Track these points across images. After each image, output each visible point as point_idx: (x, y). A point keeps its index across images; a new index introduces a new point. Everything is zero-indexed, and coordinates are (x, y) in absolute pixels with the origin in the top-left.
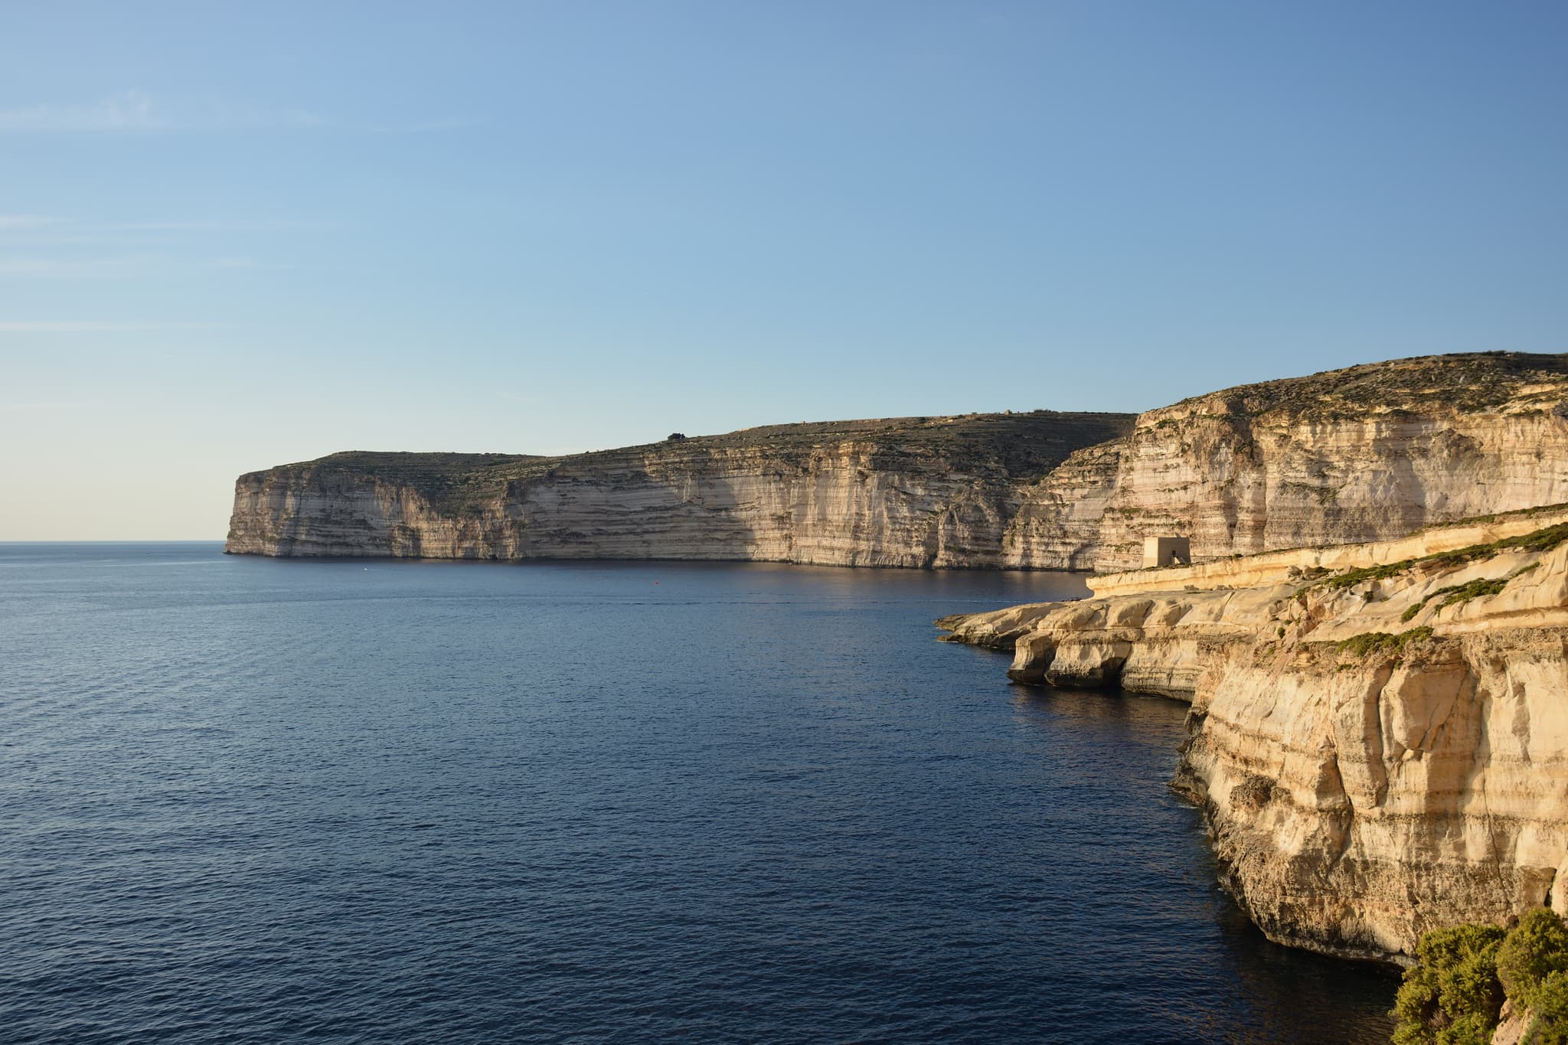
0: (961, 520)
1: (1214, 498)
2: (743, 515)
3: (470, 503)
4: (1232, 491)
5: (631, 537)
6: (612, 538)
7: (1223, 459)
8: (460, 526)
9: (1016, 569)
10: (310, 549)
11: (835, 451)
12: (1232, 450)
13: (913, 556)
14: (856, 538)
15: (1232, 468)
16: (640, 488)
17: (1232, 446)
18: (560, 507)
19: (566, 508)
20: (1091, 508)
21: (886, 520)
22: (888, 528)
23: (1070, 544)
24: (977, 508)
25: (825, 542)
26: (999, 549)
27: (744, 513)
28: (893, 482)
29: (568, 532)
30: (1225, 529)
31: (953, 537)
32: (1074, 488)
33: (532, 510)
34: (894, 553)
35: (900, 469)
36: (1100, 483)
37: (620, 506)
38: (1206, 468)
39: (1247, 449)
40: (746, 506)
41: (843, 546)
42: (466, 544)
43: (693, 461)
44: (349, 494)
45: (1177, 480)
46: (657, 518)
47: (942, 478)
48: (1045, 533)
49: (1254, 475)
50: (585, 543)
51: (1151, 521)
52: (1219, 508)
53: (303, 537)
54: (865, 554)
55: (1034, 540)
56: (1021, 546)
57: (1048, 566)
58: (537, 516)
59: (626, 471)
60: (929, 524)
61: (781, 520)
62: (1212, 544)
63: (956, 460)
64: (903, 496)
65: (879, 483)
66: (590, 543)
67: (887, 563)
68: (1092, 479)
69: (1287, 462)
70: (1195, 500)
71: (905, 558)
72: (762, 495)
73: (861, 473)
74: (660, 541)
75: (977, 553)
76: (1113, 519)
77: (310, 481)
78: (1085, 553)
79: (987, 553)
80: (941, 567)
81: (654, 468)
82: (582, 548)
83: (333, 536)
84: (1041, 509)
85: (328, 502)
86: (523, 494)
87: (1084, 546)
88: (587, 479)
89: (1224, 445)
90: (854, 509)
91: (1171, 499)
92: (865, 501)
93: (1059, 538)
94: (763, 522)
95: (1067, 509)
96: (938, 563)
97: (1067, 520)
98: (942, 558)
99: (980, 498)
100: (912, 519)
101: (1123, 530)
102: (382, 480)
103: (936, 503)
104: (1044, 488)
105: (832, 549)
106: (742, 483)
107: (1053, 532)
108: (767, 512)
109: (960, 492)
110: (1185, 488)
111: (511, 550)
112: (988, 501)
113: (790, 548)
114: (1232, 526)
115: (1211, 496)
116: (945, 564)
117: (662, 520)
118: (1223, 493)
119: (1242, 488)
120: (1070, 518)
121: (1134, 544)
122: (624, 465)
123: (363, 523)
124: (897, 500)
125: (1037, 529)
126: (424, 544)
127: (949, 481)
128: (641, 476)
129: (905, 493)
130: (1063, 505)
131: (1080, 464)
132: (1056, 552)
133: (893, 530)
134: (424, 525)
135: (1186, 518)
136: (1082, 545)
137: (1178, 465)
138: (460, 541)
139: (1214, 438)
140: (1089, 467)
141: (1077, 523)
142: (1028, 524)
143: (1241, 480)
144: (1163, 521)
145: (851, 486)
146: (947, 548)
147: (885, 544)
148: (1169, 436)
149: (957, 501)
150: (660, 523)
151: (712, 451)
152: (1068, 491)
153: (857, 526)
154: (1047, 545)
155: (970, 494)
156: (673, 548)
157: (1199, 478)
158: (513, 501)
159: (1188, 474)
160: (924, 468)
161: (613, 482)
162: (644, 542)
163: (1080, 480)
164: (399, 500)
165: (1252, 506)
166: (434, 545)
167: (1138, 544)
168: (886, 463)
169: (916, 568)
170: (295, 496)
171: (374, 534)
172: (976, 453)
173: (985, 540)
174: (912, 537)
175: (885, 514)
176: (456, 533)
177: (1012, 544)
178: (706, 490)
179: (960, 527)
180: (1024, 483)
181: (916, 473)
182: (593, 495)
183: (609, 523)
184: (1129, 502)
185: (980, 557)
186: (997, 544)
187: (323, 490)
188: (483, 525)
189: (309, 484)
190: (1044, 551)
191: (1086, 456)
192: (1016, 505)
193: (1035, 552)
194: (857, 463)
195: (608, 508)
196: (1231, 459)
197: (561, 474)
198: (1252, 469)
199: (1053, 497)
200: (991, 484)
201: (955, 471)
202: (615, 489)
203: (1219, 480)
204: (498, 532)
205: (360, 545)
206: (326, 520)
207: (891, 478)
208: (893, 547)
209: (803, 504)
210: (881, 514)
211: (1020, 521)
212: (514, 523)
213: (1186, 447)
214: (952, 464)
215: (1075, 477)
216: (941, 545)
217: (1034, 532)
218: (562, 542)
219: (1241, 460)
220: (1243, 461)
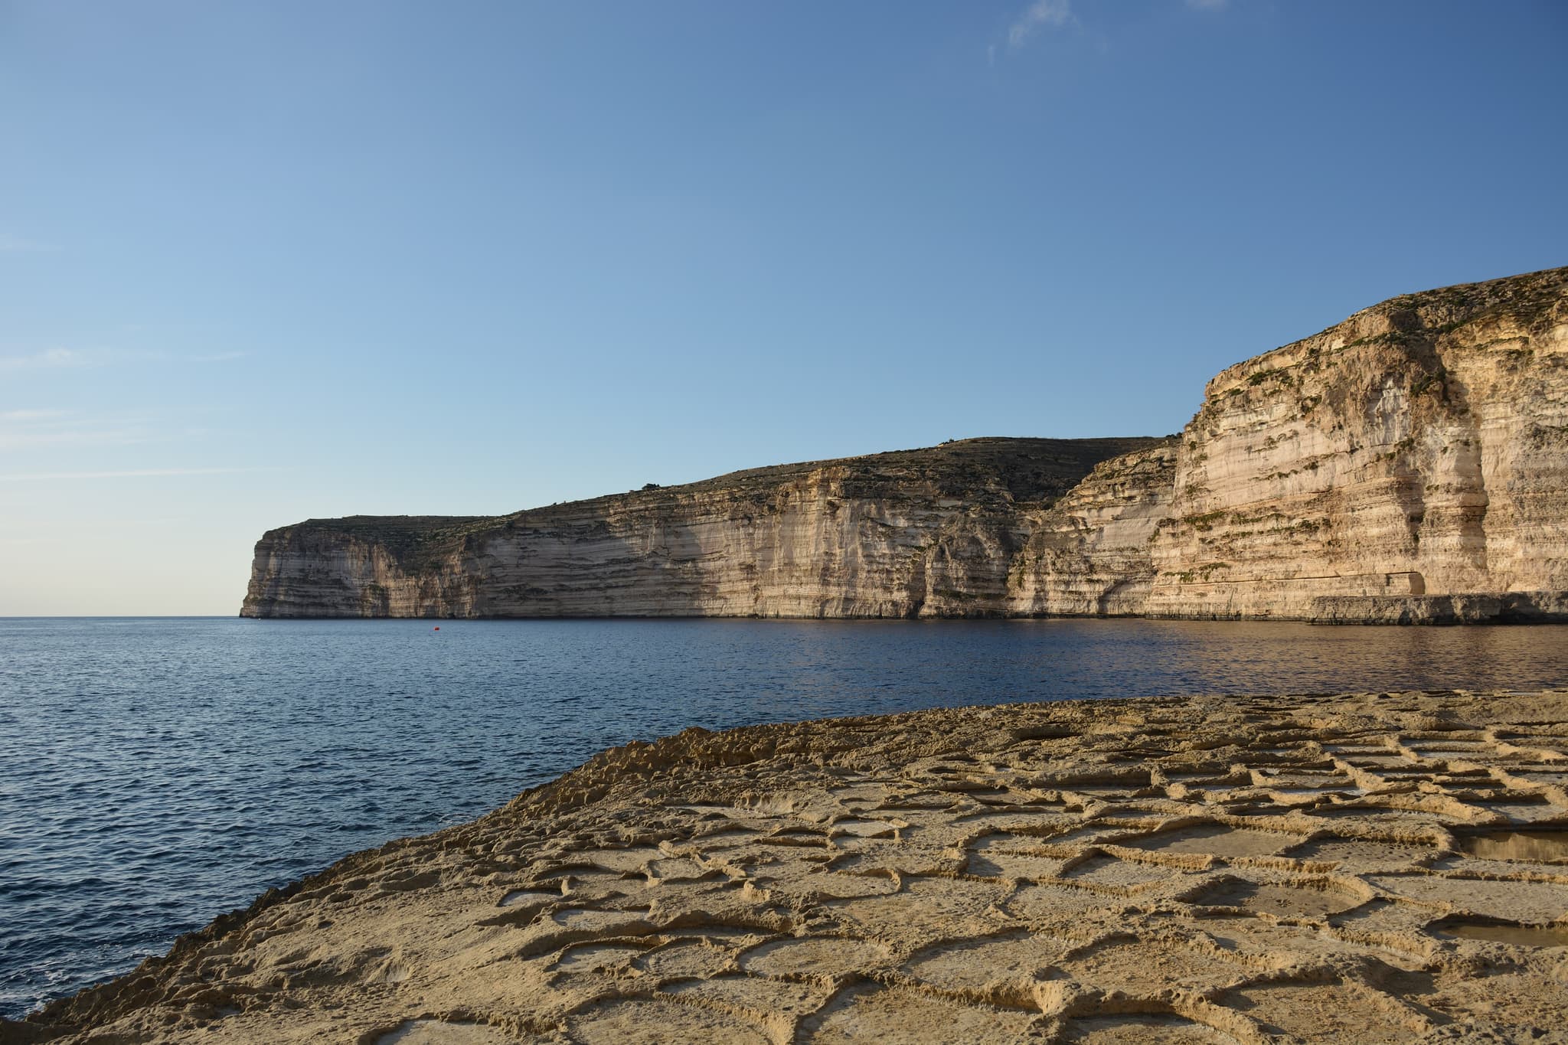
0: (954, 556)
1: (1376, 474)
2: (711, 566)
3: (433, 559)
4: (1410, 459)
5: (594, 593)
6: (575, 594)
7: (1389, 407)
8: (421, 583)
9: (1027, 616)
10: (287, 610)
11: (803, 482)
12: (1407, 391)
13: (894, 604)
14: (825, 583)
15: (1409, 421)
16: (603, 539)
17: (1407, 383)
18: (520, 561)
19: (525, 561)
20: (1126, 533)
21: (860, 559)
22: (863, 569)
23: (1098, 581)
24: (975, 541)
25: (791, 591)
26: (1003, 592)
27: (712, 564)
28: (869, 512)
29: (528, 588)
30: (1402, 526)
31: (943, 578)
32: (1102, 508)
33: (489, 564)
34: (871, 600)
35: (878, 495)
36: (1138, 499)
37: (582, 559)
38: (1357, 426)
39: (1436, 386)
40: (715, 555)
41: (811, 593)
42: (427, 603)
43: (658, 508)
44: (327, 554)
45: (1294, 456)
46: (621, 571)
47: (929, 505)
48: (1065, 568)
49: (1453, 429)
50: (546, 600)
51: (1248, 528)
52: (1387, 490)
53: (282, 598)
54: (835, 603)
55: (1049, 578)
56: (1033, 587)
57: (1069, 612)
58: (495, 571)
59: (591, 522)
60: (914, 562)
61: (749, 568)
62: (1373, 553)
63: (947, 483)
64: (881, 529)
65: (852, 514)
66: (551, 600)
67: (862, 613)
68: (1127, 494)
69: (1537, 393)
70: (1335, 484)
71: (884, 606)
72: (731, 542)
73: (831, 503)
74: (623, 597)
75: (975, 597)
76: (1173, 535)
77: (291, 541)
78: (1119, 593)
79: (988, 597)
80: (930, 616)
81: (618, 517)
82: (542, 605)
83: (309, 596)
84: (1058, 537)
85: (307, 562)
86: (481, 547)
87: (1119, 584)
88: (550, 530)
89: (1390, 383)
90: (823, 548)
91: (1283, 488)
92: (836, 538)
93: (1083, 574)
94: (731, 573)
95: (1093, 536)
96: (925, 611)
97: (1094, 550)
98: (931, 604)
99: (978, 528)
100: (892, 557)
101: (1193, 548)
102: (356, 538)
103: (923, 536)
104: (1061, 512)
105: (799, 598)
106: (711, 530)
107: (1075, 567)
108: (735, 562)
109: (952, 521)
110: (1314, 467)
111: (468, 608)
112: (988, 531)
113: (756, 600)
114: (1415, 519)
115: (1370, 471)
116: (933, 612)
117: (626, 574)
118: (1394, 463)
119: (1430, 453)
120: (1097, 548)
121: (1216, 566)
122: (589, 515)
123: (338, 583)
124: (874, 534)
125: (1054, 564)
126: (392, 604)
127: (938, 509)
128: (603, 526)
129: (884, 525)
130: (1088, 531)
131: (1108, 477)
132: (1080, 593)
133: (869, 572)
134: (391, 584)
135: (1316, 516)
136: (1116, 582)
137: (1296, 433)
138: (422, 599)
139: (1371, 374)
140: (1122, 479)
141: (1108, 554)
142: (1041, 558)
143: (1429, 441)
144: (1272, 524)
145: (820, 521)
146: (936, 592)
147: (860, 590)
148: (1272, 394)
149: (948, 532)
150: (624, 577)
151: (679, 497)
152: (1094, 512)
153: (826, 569)
154: (1067, 583)
155: (965, 523)
156: (637, 604)
157: (1343, 445)
158: (470, 555)
159: (1317, 443)
160: (907, 494)
161: (577, 533)
162: (607, 598)
163: (1109, 496)
164: (371, 559)
165: (1456, 481)
166: (400, 604)
167: (1223, 565)
168: (861, 489)
169: (898, 617)
170: (276, 556)
171: (348, 594)
172: (973, 474)
173: (984, 580)
174: (892, 580)
175: (860, 551)
176: (418, 591)
177: (1020, 584)
178: (672, 539)
179: (953, 564)
180: (1034, 507)
181: (897, 500)
182: (554, 548)
183: (571, 578)
184: (1200, 507)
185: (980, 602)
186: (1001, 585)
187: (302, 549)
188: (442, 582)
189: (289, 544)
190: (1063, 592)
191: (1117, 465)
192: (1025, 536)
193: (1051, 594)
194: (827, 492)
195: (572, 562)
196: (1405, 406)
197: (521, 525)
198: (1448, 418)
199: (1073, 521)
200: (993, 510)
201: (946, 496)
202: (578, 541)
203: (1385, 443)
204: (456, 588)
205: (335, 605)
206: (304, 580)
207: (865, 509)
208: (870, 593)
209: (769, 547)
210: (854, 553)
211: (1030, 555)
212: (471, 578)
213: (1309, 403)
214: (942, 488)
215: (1103, 493)
216: (929, 588)
217: (1050, 567)
218: (521, 598)
219: (1426, 405)
220: (1430, 407)
